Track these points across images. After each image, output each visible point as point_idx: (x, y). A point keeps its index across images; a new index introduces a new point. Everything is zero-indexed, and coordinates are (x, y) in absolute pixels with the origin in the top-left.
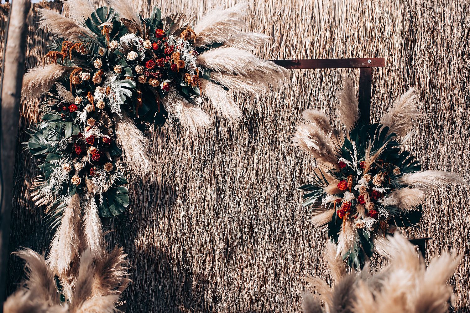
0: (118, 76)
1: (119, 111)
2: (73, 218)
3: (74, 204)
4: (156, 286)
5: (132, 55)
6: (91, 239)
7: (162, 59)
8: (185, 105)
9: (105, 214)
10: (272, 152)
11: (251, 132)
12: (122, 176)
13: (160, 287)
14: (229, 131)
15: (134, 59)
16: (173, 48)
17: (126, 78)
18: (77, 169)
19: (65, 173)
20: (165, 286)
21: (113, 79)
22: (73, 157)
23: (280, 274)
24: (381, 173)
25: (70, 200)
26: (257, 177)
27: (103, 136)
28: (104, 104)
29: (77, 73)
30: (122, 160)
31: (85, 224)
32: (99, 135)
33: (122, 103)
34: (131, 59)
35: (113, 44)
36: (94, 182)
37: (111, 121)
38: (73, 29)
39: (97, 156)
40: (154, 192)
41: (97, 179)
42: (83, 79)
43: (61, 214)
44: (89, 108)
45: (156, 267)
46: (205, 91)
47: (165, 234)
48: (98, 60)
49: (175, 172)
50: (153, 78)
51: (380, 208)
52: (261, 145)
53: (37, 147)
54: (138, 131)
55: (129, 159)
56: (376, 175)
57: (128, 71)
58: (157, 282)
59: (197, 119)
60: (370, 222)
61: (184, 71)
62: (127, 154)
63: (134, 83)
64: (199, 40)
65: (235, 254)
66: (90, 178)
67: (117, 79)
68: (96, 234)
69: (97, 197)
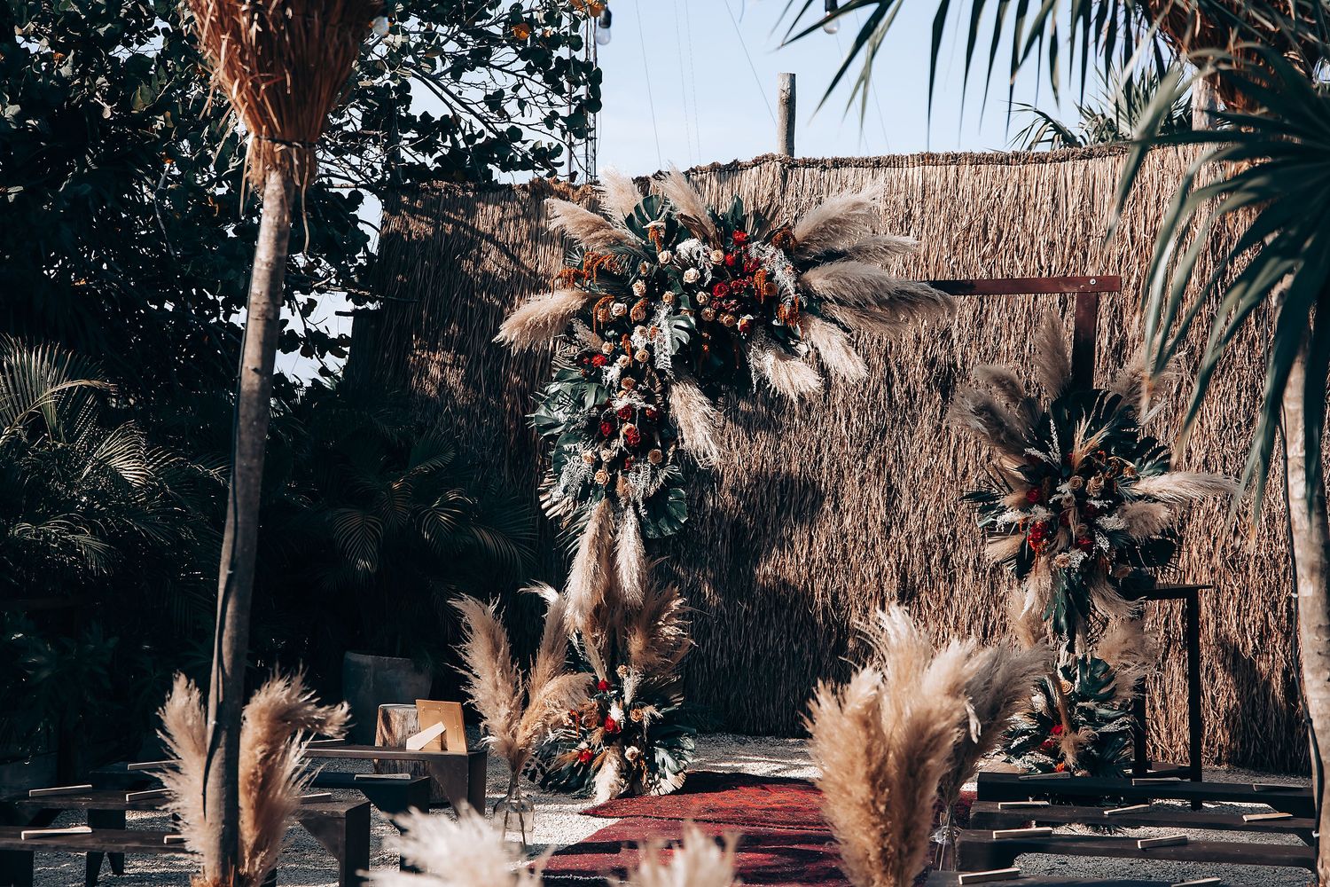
0: (670, 308)
1: (669, 367)
2: (598, 541)
3: (600, 516)
5: (691, 275)
6: (624, 574)
7: (741, 281)
8: (781, 357)
9: (651, 533)
11: (945, 396)
12: (676, 472)
14: (908, 392)
15: (694, 281)
17: (683, 313)
18: (604, 459)
19: (586, 465)
21: (663, 313)
22: (600, 440)
23: (992, 634)
24: (1102, 475)
25: (595, 508)
26: (955, 469)
27: (645, 406)
28: (647, 353)
29: (605, 305)
30: (677, 444)
31: (617, 548)
32: (639, 405)
33: (674, 353)
34: (690, 282)
35: (663, 256)
36: (631, 480)
37: (660, 381)
38: (602, 232)
39: (635, 439)
40: (787, 492)
41: (636, 475)
42: (614, 314)
43: (582, 531)
44: (624, 361)
46: (812, 335)
47: (803, 561)
48: (640, 283)
49: (821, 460)
50: (726, 312)
51: (1098, 534)
53: (548, 422)
54: (703, 399)
55: (688, 443)
56: (1093, 478)
57: (686, 301)
58: (791, 639)
59: (797, 380)
60: (1077, 557)
61: (776, 300)
62: (685, 436)
63: (692, 321)
64: (802, 249)
65: (919, 598)
66: (625, 473)
67: (669, 313)
68: (634, 565)
69: (636, 506)
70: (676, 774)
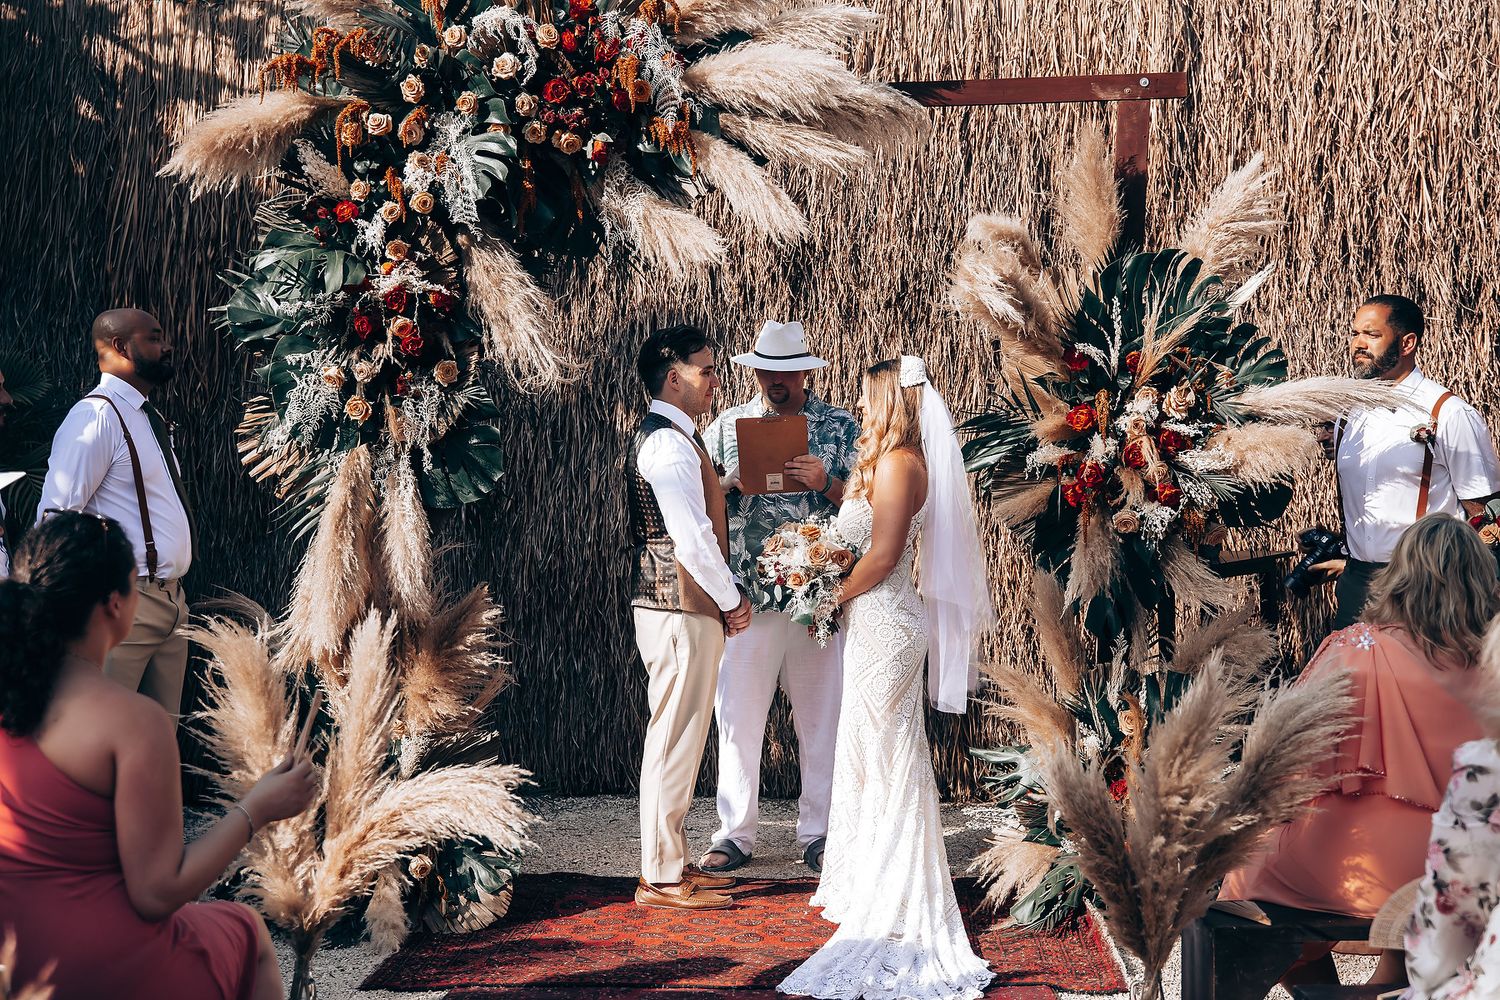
0: (467, 123)
1: (473, 219)
4: (569, 664)
6: (399, 569)
7: (589, 76)
9: (438, 498)
10: (846, 338)
11: (795, 288)
12: (483, 397)
13: (578, 666)
14: (741, 286)
15: (511, 74)
16: (617, 45)
17: (491, 128)
18: (359, 378)
19: (330, 389)
20: (590, 662)
21: (453, 132)
22: (350, 347)
24: (1187, 384)
25: (345, 458)
27: (430, 287)
28: (429, 199)
29: (355, 117)
30: (481, 353)
31: (384, 527)
32: (418, 284)
33: (481, 196)
34: (504, 76)
35: (452, 35)
36: (407, 413)
39: (415, 343)
40: (563, 437)
41: (415, 405)
42: (370, 131)
43: (319, 500)
44: (391, 212)
45: (570, 618)
46: (707, 166)
48: (412, 79)
50: (564, 127)
51: (1184, 477)
52: (820, 321)
53: (251, 318)
54: (525, 276)
55: (501, 349)
56: (1174, 389)
57: (497, 109)
58: (572, 653)
60: (1159, 516)
61: (648, 110)
62: (496, 337)
63: (512, 144)
64: (686, 23)
66: (397, 402)
67: (465, 131)
68: (415, 554)
69: (416, 455)
70: (495, 892)
